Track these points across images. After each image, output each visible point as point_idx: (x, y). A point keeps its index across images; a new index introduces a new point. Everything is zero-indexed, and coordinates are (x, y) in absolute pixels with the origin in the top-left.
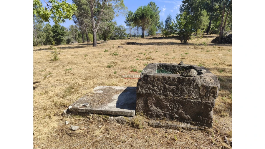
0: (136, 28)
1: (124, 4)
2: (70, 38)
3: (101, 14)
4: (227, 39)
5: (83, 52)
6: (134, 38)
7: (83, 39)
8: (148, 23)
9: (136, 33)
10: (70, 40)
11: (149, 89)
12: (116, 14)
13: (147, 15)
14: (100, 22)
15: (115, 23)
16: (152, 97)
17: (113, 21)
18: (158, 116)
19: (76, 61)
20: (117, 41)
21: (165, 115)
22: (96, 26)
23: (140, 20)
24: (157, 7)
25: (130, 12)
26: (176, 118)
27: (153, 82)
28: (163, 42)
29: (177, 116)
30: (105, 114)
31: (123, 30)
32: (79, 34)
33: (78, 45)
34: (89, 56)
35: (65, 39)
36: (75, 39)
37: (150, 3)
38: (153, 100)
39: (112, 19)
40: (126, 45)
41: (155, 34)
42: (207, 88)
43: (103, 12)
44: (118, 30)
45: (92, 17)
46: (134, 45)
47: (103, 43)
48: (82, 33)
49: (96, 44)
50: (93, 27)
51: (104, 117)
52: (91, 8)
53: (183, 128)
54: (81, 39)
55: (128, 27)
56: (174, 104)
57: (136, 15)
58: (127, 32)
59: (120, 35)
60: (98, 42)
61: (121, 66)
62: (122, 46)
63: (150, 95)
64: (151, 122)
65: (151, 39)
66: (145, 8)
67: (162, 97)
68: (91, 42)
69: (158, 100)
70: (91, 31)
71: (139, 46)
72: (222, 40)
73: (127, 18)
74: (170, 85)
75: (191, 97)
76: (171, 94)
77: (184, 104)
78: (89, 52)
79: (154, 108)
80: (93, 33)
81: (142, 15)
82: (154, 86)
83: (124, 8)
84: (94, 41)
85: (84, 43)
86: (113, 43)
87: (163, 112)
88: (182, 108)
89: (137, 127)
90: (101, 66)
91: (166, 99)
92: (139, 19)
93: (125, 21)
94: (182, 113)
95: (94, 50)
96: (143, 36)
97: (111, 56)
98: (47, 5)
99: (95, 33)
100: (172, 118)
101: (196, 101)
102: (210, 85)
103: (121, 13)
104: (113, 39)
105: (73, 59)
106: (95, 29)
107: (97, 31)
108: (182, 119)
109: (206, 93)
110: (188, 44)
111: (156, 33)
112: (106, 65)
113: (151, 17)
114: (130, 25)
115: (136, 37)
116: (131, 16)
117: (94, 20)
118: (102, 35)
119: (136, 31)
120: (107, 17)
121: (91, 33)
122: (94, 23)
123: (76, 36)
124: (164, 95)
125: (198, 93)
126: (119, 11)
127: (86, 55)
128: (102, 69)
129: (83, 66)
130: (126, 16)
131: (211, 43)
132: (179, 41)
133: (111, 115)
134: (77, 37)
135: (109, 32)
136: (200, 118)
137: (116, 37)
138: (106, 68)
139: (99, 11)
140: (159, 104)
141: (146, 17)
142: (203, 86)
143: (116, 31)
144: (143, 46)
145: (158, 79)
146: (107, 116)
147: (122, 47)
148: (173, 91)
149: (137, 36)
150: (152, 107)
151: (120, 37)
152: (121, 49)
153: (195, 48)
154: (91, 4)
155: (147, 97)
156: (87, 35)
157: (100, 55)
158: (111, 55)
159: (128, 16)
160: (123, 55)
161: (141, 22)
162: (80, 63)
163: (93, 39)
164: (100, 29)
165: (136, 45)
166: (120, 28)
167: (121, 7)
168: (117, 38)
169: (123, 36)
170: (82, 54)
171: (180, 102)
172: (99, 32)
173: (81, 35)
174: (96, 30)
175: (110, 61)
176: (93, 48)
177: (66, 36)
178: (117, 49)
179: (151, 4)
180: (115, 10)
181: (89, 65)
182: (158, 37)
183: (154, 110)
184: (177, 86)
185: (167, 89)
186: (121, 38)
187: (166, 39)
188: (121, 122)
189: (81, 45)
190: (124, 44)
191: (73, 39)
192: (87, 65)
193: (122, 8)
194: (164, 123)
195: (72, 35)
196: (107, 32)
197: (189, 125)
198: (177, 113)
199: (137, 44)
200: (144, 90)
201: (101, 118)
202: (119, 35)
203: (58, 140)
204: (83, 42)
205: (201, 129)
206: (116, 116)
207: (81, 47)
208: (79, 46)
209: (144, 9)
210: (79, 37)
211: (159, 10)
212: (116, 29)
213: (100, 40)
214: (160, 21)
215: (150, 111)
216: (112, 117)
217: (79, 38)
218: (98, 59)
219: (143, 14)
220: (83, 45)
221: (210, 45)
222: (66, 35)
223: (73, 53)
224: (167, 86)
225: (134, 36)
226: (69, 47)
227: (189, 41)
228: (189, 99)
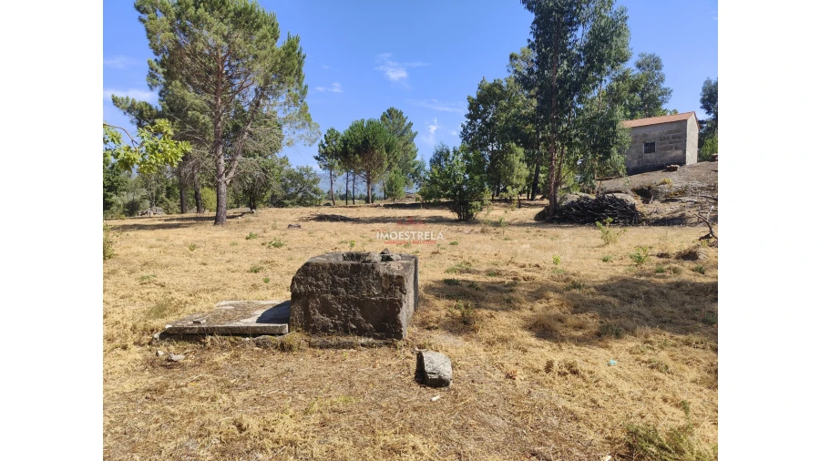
0: (351, 177)
1: (309, 115)
2: (137, 198)
3: (245, 137)
4: (566, 211)
5: (184, 238)
6: (345, 204)
7: (181, 202)
8: (381, 165)
9: (351, 189)
10: (138, 206)
11: (311, 284)
12: (285, 138)
13: (376, 143)
14: (239, 157)
15: (284, 161)
16: (315, 298)
17: (280, 155)
18: (325, 329)
19: (167, 259)
20: (290, 212)
21: (336, 326)
22: (226, 168)
23: (357, 156)
24: (408, 121)
25: (331, 131)
26: (353, 330)
27: (316, 272)
28: (416, 217)
29: (354, 327)
30: (234, 335)
31: (311, 179)
32: (168, 189)
33: (165, 220)
34: (202, 249)
35: (120, 202)
36: (156, 201)
37: (390, 112)
38: (317, 303)
39: (274, 149)
40: (313, 222)
41: (402, 193)
42: (391, 277)
43: (250, 133)
44: (297, 178)
45: (216, 144)
46: (335, 224)
47: (245, 215)
48: (182, 186)
49: (225, 218)
50: (217, 170)
51: (232, 339)
52: (216, 120)
53: (363, 345)
54: (174, 204)
55: (328, 172)
56: (349, 306)
57: (345, 142)
58: (323, 186)
59: (300, 195)
60: (230, 212)
61: (285, 268)
62: (301, 223)
63: (311, 295)
64: (313, 340)
65: (387, 206)
66: (371, 126)
67: (330, 297)
68: (207, 212)
69: (324, 301)
70: (212, 180)
71: (348, 226)
72: (554, 214)
73: (324, 147)
74: (341, 276)
75: (371, 293)
76: (343, 290)
77: (361, 304)
78: (203, 239)
79: (318, 316)
80: (217, 186)
81: (363, 143)
82: (317, 280)
83: (309, 125)
84: (217, 211)
85: (185, 215)
86: (276, 216)
87: (332, 322)
88: (361, 313)
89: (290, 348)
90: (234, 269)
91: (336, 299)
92: (354, 154)
93: (317, 154)
94: (360, 320)
95: (217, 235)
96: (368, 200)
97: (264, 249)
98: (133, 141)
99: (223, 188)
100: (346, 331)
101: (378, 298)
102: (395, 274)
103: (301, 137)
104: (278, 203)
105: (155, 255)
106: (224, 177)
107: (228, 182)
108: (361, 332)
109: (391, 285)
110: (476, 222)
111: (404, 190)
112: (247, 266)
113: (389, 148)
114: (330, 167)
115: (350, 202)
116: (334, 143)
117: (221, 152)
118: (245, 192)
119: (351, 184)
120: (261, 145)
121: (209, 186)
122: (222, 161)
123: (158, 192)
124: (333, 293)
125: (379, 286)
126: (297, 131)
127: (193, 247)
128: (237, 275)
129: (187, 271)
130: (318, 142)
131: (534, 222)
132: (453, 215)
133: (245, 335)
134: (163, 195)
135: (267, 185)
136: (385, 326)
137: (289, 199)
138: (247, 274)
139: (237, 130)
140: (326, 309)
141: (372, 148)
142: (385, 275)
143: (289, 181)
144: (360, 226)
145: (324, 268)
146: (237, 338)
147: (299, 227)
148: (345, 285)
149: (353, 199)
150: (314, 314)
151: (301, 199)
152: (296, 232)
153: (483, 232)
154: (217, 113)
155: (308, 299)
156: (197, 193)
157: (235, 247)
158: (264, 247)
159: (324, 141)
160: (297, 245)
161: (359, 160)
162: (177, 265)
163: (215, 205)
164: (240, 178)
165: (342, 223)
166: (301, 175)
167: (301, 123)
168: (293, 204)
169: (312, 198)
170: (181, 243)
171: (357, 303)
172: (236, 185)
173: (177, 191)
174: (226, 179)
175: (260, 259)
176: (214, 228)
177: (125, 193)
178: (283, 233)
179: (391, 114)
180: (285, 129)
181: (203, 267)
182: (408, 202)
183: (318, 320)
184: (351, 278)
185: (337, 283)
186: (302, 203)
187: (427, 208)
188: (264, 345)
189: (177, 219)
190: (308, 220)
191: (147, 203)
192: (197, 267)
193: (304, 124)
194: (334, 340)
195: (145, 190)
196: (258, 186)
197: (371, 340)
198: (353, 321)
199: (345, 219)
200: (302, 287)
201: (227, 341)
202: (296, 192)
203: (147, 373)
204: (182, 212)
205: (386, 344)
206: (254, 336)
207: (177, 226)
208: (170, 222)
209: (368, 129)
210: (168, 196)
211: (413, 129)
212: (290, 176)
213: (238, 207)
214: (418, 158)
215: (312, 321)
216: (247, 339)
217: (167, 199)
218: (227, 254)
219: (366, 142)
220: (182, 219)
221: (530, 224)
222: (124, 190)
223: (153, 241)
224: (337, 278)
225: (345, 197)
226: (135, 225)
227: (480, 215)
228: (369, 296)
